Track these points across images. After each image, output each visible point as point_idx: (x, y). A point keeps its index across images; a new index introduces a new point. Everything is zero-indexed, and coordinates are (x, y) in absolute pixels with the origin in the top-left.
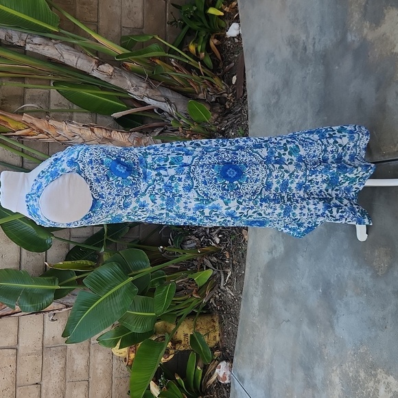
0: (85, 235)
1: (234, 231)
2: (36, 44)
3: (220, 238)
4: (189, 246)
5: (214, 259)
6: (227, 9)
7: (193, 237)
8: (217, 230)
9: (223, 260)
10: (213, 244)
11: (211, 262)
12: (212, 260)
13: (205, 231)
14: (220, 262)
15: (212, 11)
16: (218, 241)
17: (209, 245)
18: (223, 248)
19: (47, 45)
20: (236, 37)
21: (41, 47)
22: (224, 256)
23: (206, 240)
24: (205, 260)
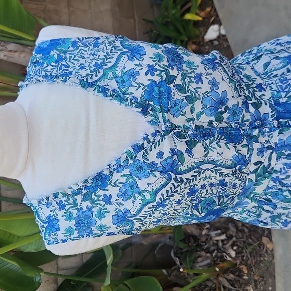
0: (74, 265)
1: (250, 241)
2: (11, 51)
3: (235, 250)
4: (201, 264)
5: (231, 277)
6: (202, 14)
7: (203, 253)
8: (231, 242)
9: (240, 276)
10: (229, 259)
11: (229, 281)
12: (229, 278)
13: (217, 245)
14: (238, 278)
15: (188, 16)
16: (233, 254)
17: (223, 260)
18: (238, 262)
19: (23, 51)
20: (215, 40)
21: (16, 54)
22: (241, 271)
23: (219, 255)
24: (221, 279)
